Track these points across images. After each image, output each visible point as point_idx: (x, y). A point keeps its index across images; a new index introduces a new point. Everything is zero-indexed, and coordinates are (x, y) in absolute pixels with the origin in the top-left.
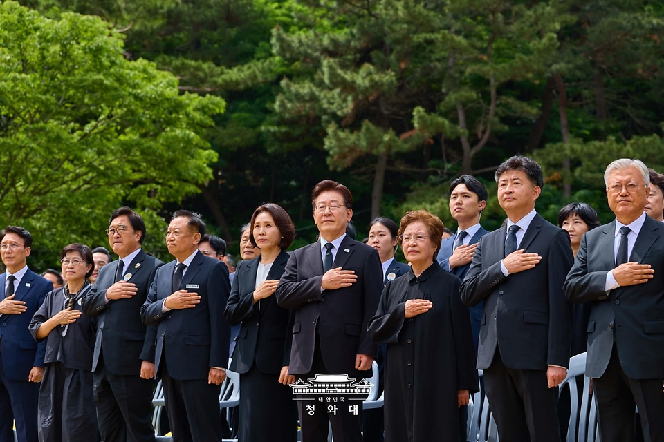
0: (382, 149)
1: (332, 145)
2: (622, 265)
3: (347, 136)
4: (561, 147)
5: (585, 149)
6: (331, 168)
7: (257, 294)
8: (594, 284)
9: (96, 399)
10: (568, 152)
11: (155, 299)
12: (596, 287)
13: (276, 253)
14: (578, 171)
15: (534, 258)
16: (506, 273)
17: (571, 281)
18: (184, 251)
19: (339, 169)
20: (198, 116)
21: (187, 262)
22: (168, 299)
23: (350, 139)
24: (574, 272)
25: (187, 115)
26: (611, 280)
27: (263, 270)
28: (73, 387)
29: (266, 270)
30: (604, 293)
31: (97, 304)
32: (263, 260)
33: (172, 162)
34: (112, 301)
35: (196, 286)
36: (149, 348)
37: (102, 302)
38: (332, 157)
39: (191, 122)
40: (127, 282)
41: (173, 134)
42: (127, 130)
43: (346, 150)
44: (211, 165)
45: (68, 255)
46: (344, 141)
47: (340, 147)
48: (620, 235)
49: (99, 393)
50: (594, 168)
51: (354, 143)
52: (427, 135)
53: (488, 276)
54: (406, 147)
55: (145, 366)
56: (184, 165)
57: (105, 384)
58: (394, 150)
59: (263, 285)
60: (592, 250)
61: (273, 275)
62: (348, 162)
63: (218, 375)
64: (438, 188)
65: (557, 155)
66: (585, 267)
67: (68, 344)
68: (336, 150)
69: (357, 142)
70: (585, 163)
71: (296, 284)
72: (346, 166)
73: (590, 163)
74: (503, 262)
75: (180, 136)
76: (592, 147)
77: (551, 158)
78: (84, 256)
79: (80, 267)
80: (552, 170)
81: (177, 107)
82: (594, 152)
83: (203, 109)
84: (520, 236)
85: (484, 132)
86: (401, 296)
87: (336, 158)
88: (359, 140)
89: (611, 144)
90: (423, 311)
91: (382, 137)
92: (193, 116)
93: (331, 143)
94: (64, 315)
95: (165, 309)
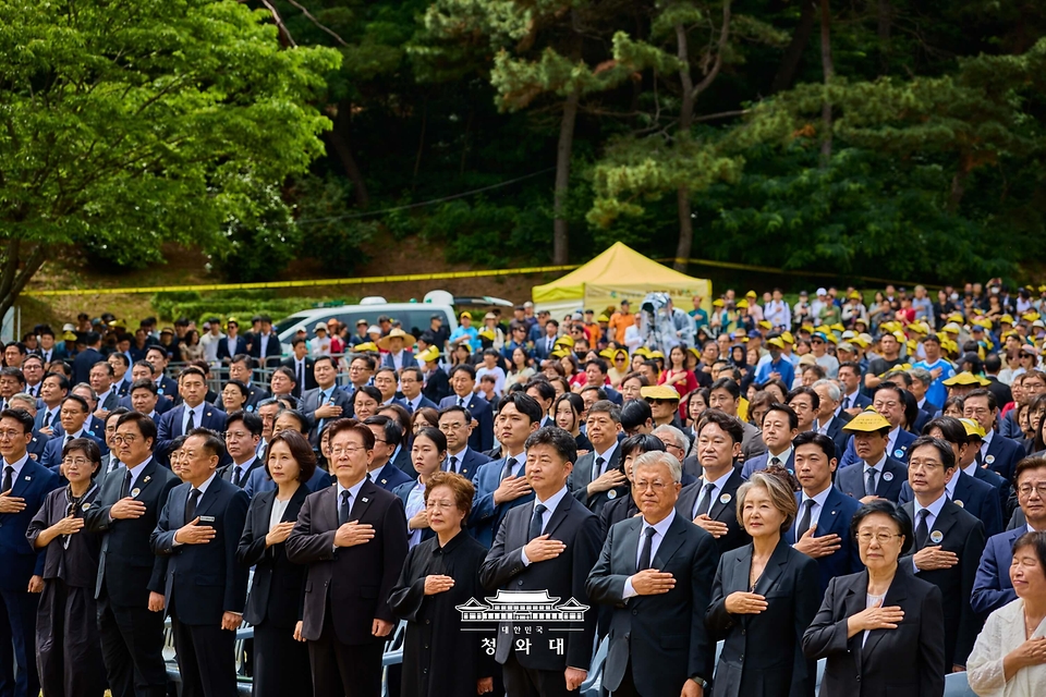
0: (569, 88)
1: (502, 80)
2: (642, 572)
3: (522, 67)
4: (817, 89)
5: (850, 94)
6: (500, 110)
7: (270, 539)
8: (613, 589)
9: (99, 628)
10: (825, 96)
11: (166, 527)
12: (614, 593)
13: (295, 487)
14: (838, 125)
15: (557, 547)
16: (527, 562)
17: (592, 580)
18: (200, 475)
19: (512, 110)
20: (304, 75)
21: (203, 488)
22: (179, 531)
23: (526, 72)
24: (597, 569)
25: (290, 74)
26: (630, 587)
27: (280, 507)
28: (75, 608)
29: (282, 507)
30: (622, 601)
31: (100, 523)
32: (279, 495)
33: (267, 141)
34: (117, 521)
35: (211, 519)
36: (158, 576)
37: (105, 522)
38: (502, 95)
39: (294, 83)
40: (134, 499)
41: (268, 106)
42: (210, 89)
43: (521, 86)
44: (324, 136)
45: (71, 454)
46: (519, 74)
47: (512, 84)
48: (645, 536)
49: (102, 623)
50: (860, 120)
51: (531, 77)
52: (632, 67)
53: (508, 563)
54: (603, 84)
55: (153, 598)
56: (284, 144)
57: (108, 612)
58: (586, 89)
59: (277, 528)
60: (617, 547)
61: (289, 516)
62: (524, 99)
63: (233, 620)
64: (645, 141)
65: (811, 100)
66: (608, 565)
67: (70, 558)
68: (507, 87)
69: (535, 76)
70: (849, 113)
71: (307, 538)
72: (521, 106)
73: (855, 114)
74: (525, 549)
75: (278, 109)
76: (858, 91)
77: (802, 104)
78: (89, 454)
79: (85, 468)
80: (802, 121)
81: (276, 66)
82: (861, 96)
83: (311, 66)
84: (546, 517)
85: (711, 66)
86: (423, 568)
87: (506, 96)
88: (538, 73)
89: (886, 88)
90: (444, 589)
91: (569, 71)
92: (298, 76)
93: (500, 77)
94: (67, 524)
95: (175, 543)
